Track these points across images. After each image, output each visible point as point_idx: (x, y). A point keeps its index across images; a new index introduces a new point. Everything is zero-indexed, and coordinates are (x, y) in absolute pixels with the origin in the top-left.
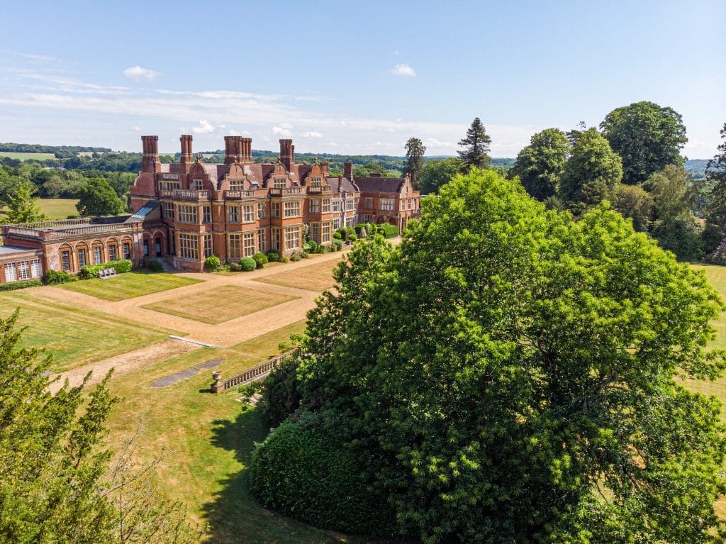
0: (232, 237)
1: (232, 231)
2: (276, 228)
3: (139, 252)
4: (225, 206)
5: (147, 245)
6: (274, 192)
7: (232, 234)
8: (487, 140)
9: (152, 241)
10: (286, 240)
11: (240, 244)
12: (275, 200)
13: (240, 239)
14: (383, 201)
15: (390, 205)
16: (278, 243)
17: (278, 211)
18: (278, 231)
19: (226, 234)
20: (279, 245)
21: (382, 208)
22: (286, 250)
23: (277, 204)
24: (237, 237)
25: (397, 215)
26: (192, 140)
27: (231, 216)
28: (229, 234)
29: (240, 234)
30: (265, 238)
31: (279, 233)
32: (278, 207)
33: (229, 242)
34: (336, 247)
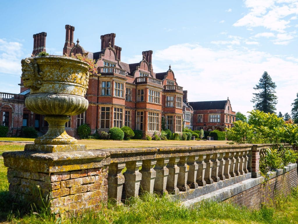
0: (103, 109)
1: (103, 104)
2: (140, 111)
3: (18, 122)
4: (98, 80)
5: (27, 119)
6: (139, 80)
7: (103, 106)
8: (273, 85)
9: (32, 116)
10: (148, 122)
11: (110, 116)
12: (140, 87)
13: (111, 111)
14: (211, 115)
15: (217, 118)
16: (142, 124)
17: (142, 97)
18: (142, 114)
19: (98, 107)
20: (143, 126)
21: (211, 121)
22: (148, 130)
23: (142, 91)
24: (108, 109)
25: (223, 125)
26: (74, 30)
27: (103, 91)
28: (101, 106)
29: (110, 106)
30: (131, 119)
31: (143, 115)
32: (142, 93)
33: (100, 113)
34: (186, 137)
